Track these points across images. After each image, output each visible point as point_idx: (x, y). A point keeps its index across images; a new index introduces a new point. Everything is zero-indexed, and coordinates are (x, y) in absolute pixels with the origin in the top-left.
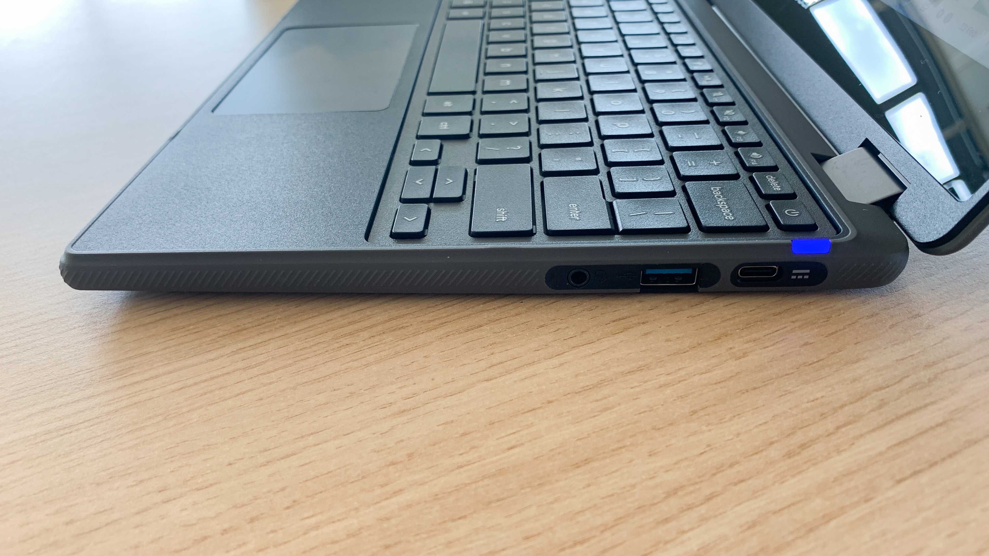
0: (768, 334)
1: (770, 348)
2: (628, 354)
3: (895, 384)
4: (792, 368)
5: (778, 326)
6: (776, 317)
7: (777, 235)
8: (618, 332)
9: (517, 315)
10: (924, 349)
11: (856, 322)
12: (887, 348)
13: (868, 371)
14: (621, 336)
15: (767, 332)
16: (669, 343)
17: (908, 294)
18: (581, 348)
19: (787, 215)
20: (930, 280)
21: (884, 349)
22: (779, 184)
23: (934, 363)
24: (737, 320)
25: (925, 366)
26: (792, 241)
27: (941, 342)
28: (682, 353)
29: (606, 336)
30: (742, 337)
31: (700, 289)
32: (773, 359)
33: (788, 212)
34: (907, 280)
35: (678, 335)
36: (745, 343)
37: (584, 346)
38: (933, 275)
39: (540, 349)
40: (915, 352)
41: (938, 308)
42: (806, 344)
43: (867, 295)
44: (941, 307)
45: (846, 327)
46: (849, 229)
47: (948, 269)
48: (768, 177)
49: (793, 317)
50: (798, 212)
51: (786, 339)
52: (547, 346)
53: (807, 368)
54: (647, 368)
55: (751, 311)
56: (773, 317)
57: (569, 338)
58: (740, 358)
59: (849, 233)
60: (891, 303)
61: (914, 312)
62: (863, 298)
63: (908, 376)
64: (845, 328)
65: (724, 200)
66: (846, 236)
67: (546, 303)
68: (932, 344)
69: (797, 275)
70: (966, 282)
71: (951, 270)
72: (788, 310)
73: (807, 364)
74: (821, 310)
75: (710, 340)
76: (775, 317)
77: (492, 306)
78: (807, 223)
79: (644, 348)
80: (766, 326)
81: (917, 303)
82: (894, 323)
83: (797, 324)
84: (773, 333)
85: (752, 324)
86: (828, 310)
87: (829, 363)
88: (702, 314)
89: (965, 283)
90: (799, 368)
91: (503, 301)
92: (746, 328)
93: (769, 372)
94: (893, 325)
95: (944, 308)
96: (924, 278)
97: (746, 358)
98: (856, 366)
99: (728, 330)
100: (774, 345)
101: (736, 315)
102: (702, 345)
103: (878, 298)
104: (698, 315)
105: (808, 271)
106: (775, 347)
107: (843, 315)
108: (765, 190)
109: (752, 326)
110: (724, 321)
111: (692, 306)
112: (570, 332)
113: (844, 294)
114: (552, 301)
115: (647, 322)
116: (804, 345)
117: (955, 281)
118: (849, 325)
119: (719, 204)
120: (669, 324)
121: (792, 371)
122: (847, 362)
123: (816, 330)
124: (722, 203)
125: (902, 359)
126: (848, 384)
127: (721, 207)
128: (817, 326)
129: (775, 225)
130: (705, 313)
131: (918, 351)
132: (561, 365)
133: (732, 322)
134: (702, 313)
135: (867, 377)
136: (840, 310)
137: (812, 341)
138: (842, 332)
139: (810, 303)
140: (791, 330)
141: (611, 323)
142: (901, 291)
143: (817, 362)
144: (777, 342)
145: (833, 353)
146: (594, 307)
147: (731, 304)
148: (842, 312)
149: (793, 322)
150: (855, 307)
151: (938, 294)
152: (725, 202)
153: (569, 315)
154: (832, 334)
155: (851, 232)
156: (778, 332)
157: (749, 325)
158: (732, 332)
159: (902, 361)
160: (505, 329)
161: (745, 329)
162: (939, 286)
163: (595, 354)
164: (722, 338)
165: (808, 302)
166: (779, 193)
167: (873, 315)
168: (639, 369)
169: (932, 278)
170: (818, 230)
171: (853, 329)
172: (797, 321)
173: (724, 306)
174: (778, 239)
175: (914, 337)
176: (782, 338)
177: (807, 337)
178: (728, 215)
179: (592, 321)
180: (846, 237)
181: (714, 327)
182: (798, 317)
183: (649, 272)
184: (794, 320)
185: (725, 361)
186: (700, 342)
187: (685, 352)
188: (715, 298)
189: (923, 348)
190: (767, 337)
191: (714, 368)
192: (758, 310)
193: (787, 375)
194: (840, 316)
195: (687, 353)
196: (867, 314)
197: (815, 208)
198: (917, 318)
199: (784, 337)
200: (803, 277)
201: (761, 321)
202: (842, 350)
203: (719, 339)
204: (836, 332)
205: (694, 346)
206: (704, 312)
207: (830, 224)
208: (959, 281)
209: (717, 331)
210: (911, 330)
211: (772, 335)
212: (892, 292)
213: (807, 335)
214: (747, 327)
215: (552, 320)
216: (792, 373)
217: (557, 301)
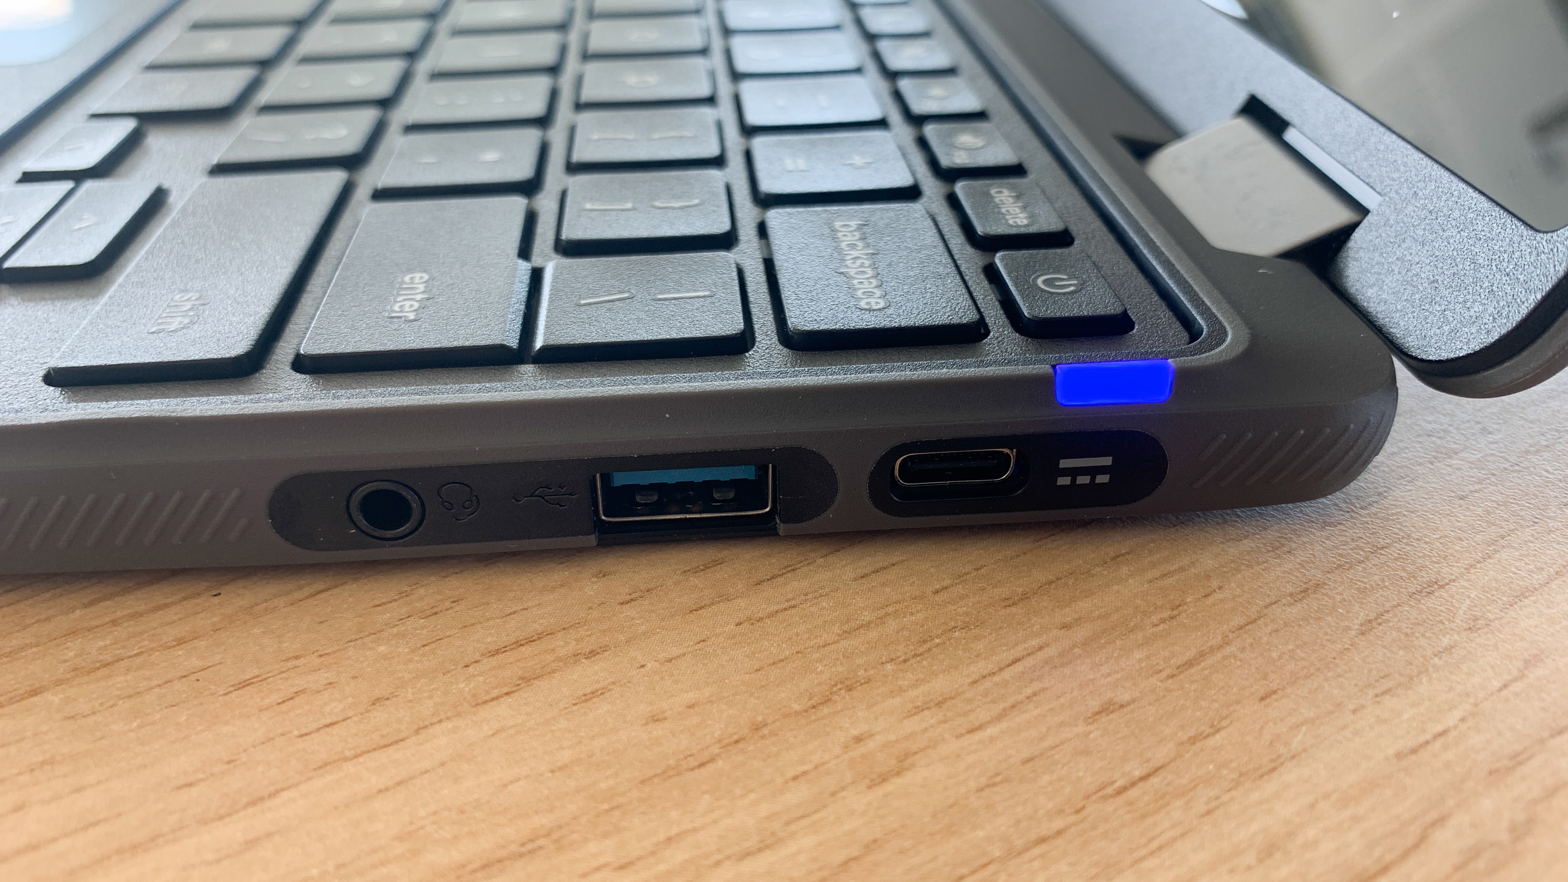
0: (984, 677)
1: (990, 731)
2: (505, 786)
3: (1406, 855)
4: (1061, 812)
5: (1016, 645)
6: (1014, 609)
7: (1009, 350)
8: (495, 692)
9: (181, 642)
10: (1476, 705)
11: (1259, 618)
12: (1363, 707)
13: (1312, 806)
14: (503, 710)
15: (982, 667)
16: (658, 730)
17: (1396, 514)
18: (349, 768)
19: (1043, 290)
20: (1448, 469)
21: (1354, 711)
22: (1024, 208)
23: (1517, 760)
24: (892, 625)
25: (1491, 773)
26: (1054, 367)
27: (1521, 677)
28: (692, 769)
29: (449, 714)
30: (901, 690)
31: (782, 528)
32: (997, 774)
33: (1045, 282)
34: (1386, 469)
35: (691, 696)
36: (910, 715)
37: (361, 759)
38: (1456, 453)
39: (202, 780)
40: (1452, 719)
41: (1490, 557)
42: (1107, 709)
43: (1284, 525)
44: (1496, 551)
45: (1231, 635)
46: (1226, 324)
47: (1490, 433)
48: (997, 192)
49: (1067, 610)
50: (1076, 282)
51: (1044, 690)
52: (232, 765)
53: (1109, 807)
54: (556, 841)
55: (937, 592)
56: (1003, 612)
57: (318, 730)
58: (884, 779)
59: (1226, 336)
60: (1353, 545)
61: (1424, 573)
62: (1271, 534)
63: (1441, 821)
64: (1226, 643)
65: (867, 254)
66: (1219, 344)
67: (298, 595)
68: (1496, 684)
69: (1074, 472)
70: (1547, 471)
71: (1498, 437)
72: (1051, 582)
73: (1109, 790)
74: (1150, 582)
75: (796, 707)
76: (1008, 610)
77: (115, 612)
78: (1101, 311)
79: (565, 756)
80: (980, 646)
81: (1426, 543)
82: (1372, 616)
83: (1080, 633)
84: (1001, 670)
85: (937, 641)
86: (1170, 581)
87: (1184, 781)
88: (786, 609)
89: (1546, 474)
90: (1084, 807)
91: (159, 594)
92: (915, 656)
93: (980, 833)
94: (1370, 621)
95: (1504, 555)
96: (1432, 464)
97: (907, 778)
98: (1270, 786)
99: (859, 666)
100: (1000, 718)
101: (890, 609)
102: (765, 731)
103: (1318, 534)
104: (770, 616)
105: (1107, 461)
106: (1004, 725)
107: (1219, 596)
108: (983, 225)
109: (938, 645)
110: (848, 633)
111: (758, 583)
112: (334, 704)
113: (1218, 524)
114: (320, 585)
115: (605, 648)
116: (1099, 713)
117: (1517, 468)
118: (1241, 628)
119: (850, 265)
120: (675, 651)
121: (1058, 823)
122: (1241, 775)
123: (1138, 655)
124: (859, 262)
125: (1414, 751)
126: (1249, 868)
127: (852, 274)
128: (1140, 636)
129: (1007, 321)
130: (794, 607)
131: (1457, 714)
132: (251, 844)
133: (873, 634)
134: (786, 605)
135: (1311, 833)
136: (1208, 577)
137: (1127, 697)
138: (1219, 656)
139: (1117, 557)
140: (1061, 655)
141: (486, 660)
142: (1375, 505)
143: (1143, 778)
144: (1013, 707)
145: (1193, 740)
146: (447, 604)
147: (876, 571)
148: (1215, 583)
149: (1066, 626)
150: (1251, 567)
151: (1479, 511)
152: (867, 259)
153: (354, 637)
154: (1190, 664)
155: (1234, 334)
156: (1018, 668)
157: (925, 642)
158: (872, 672)
159: (1413, 757)
160: (111, 703)
161: (913, 661)
162: (1477, 487)
163: (387, 789)
164: (835, 697)
165: (1112, 554)
166: (1023, 230)
167: (1306, 590)
168: (530, 846)
169: (1454, 462)
170: (1135, 331)
171: (1251, 645)
172: (1078, 621)
173: (855, 579)
174: (1016, 362)
175: (1436, 660)
176: (1029, 691)
177: (1109, 679)
178: (870, 294)
179: (423, 655)
180: (1217, 350)
181: (816, 656)
182: (1084, 605)
183: (620, 479)
184: (1068, 619)
185: (833, 794)
186: (760, 718)
187: (702, 765)
188: (831, 553)
189: (1472, 700)
190: (981, 687)
191: (793, 827)
192: (960, 589)
193: (1043, 840)
194: (1210, 600)
195: (710, 767)
196: (1290, 589)
197: (1125, 271)
198: (1436, 594)
199: (1036, 686)
200: (1093, 479)
201: (966, 627)
202: (1224, 724)
203: (827, 701)
204: (1202, 655)
205: (735, 737)
206: (793, 603)
207: (1169, 314)
208: (1528, 468)
209: (822, 672)
210: (1423, 635)
211: (996, 679)
212: (1353, 511)
213: (1109, 675)
214: (921, 650)
215: (288, 660)
216: (1059, 833)
217: (336, 586)
